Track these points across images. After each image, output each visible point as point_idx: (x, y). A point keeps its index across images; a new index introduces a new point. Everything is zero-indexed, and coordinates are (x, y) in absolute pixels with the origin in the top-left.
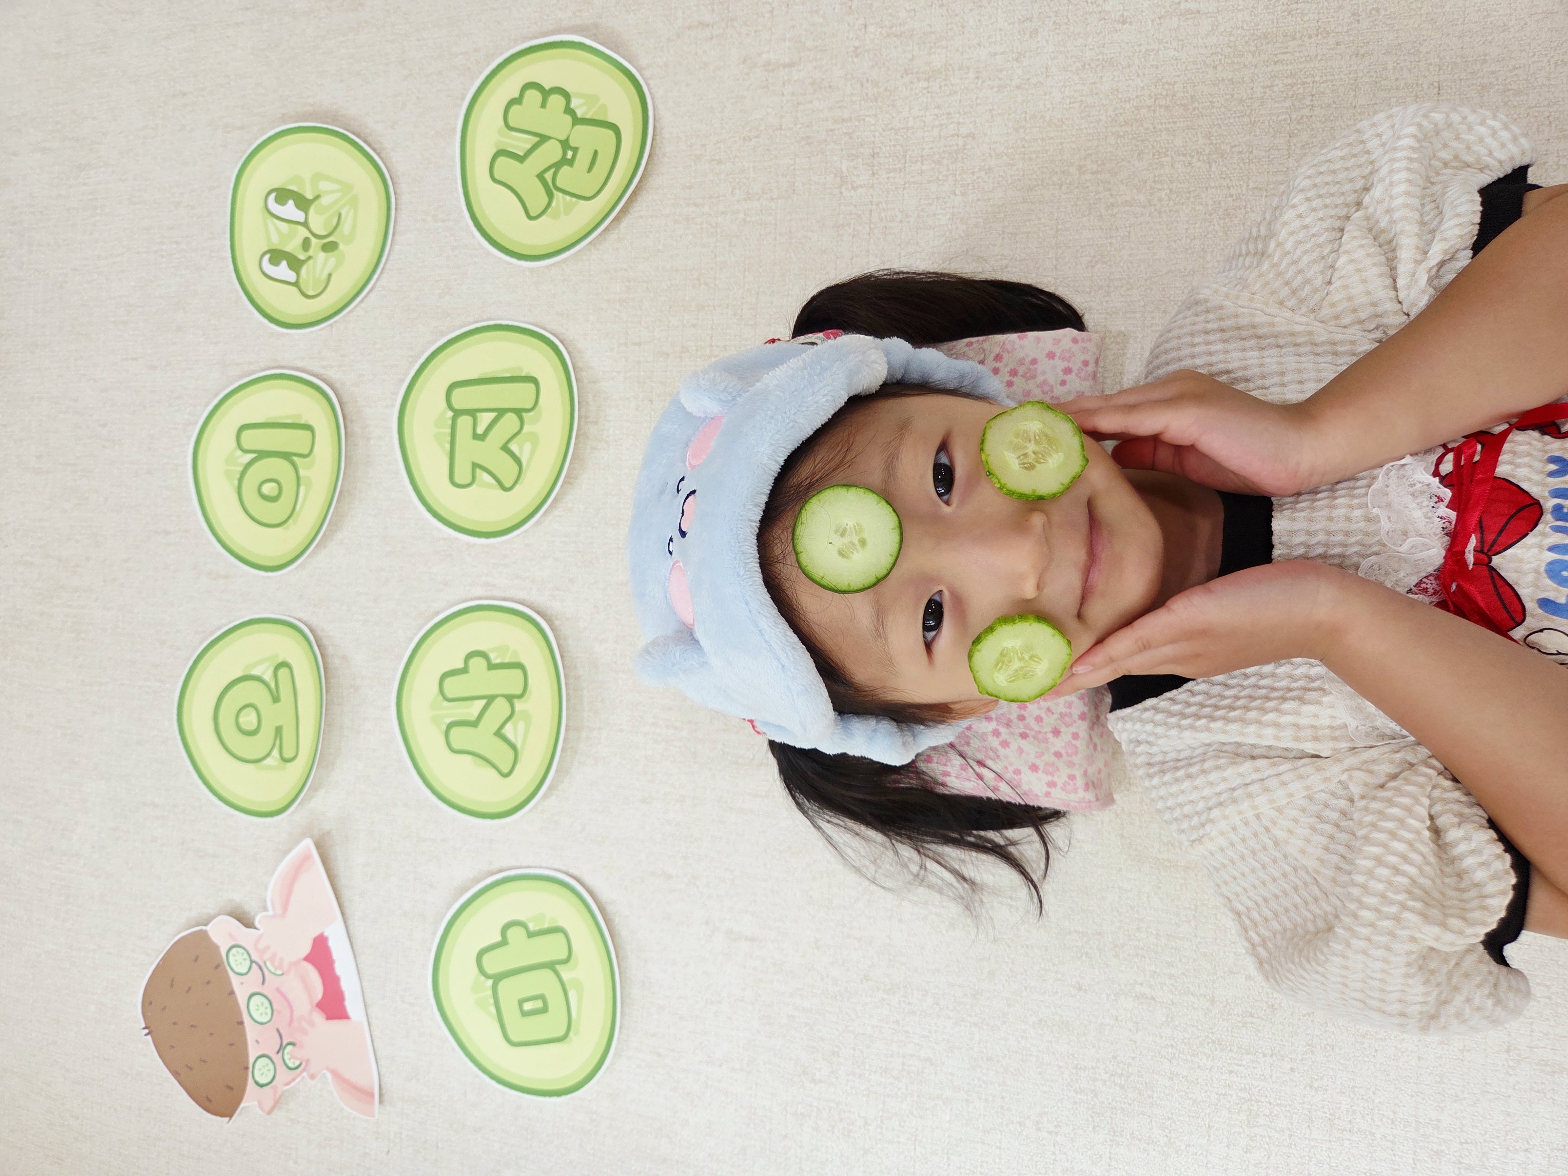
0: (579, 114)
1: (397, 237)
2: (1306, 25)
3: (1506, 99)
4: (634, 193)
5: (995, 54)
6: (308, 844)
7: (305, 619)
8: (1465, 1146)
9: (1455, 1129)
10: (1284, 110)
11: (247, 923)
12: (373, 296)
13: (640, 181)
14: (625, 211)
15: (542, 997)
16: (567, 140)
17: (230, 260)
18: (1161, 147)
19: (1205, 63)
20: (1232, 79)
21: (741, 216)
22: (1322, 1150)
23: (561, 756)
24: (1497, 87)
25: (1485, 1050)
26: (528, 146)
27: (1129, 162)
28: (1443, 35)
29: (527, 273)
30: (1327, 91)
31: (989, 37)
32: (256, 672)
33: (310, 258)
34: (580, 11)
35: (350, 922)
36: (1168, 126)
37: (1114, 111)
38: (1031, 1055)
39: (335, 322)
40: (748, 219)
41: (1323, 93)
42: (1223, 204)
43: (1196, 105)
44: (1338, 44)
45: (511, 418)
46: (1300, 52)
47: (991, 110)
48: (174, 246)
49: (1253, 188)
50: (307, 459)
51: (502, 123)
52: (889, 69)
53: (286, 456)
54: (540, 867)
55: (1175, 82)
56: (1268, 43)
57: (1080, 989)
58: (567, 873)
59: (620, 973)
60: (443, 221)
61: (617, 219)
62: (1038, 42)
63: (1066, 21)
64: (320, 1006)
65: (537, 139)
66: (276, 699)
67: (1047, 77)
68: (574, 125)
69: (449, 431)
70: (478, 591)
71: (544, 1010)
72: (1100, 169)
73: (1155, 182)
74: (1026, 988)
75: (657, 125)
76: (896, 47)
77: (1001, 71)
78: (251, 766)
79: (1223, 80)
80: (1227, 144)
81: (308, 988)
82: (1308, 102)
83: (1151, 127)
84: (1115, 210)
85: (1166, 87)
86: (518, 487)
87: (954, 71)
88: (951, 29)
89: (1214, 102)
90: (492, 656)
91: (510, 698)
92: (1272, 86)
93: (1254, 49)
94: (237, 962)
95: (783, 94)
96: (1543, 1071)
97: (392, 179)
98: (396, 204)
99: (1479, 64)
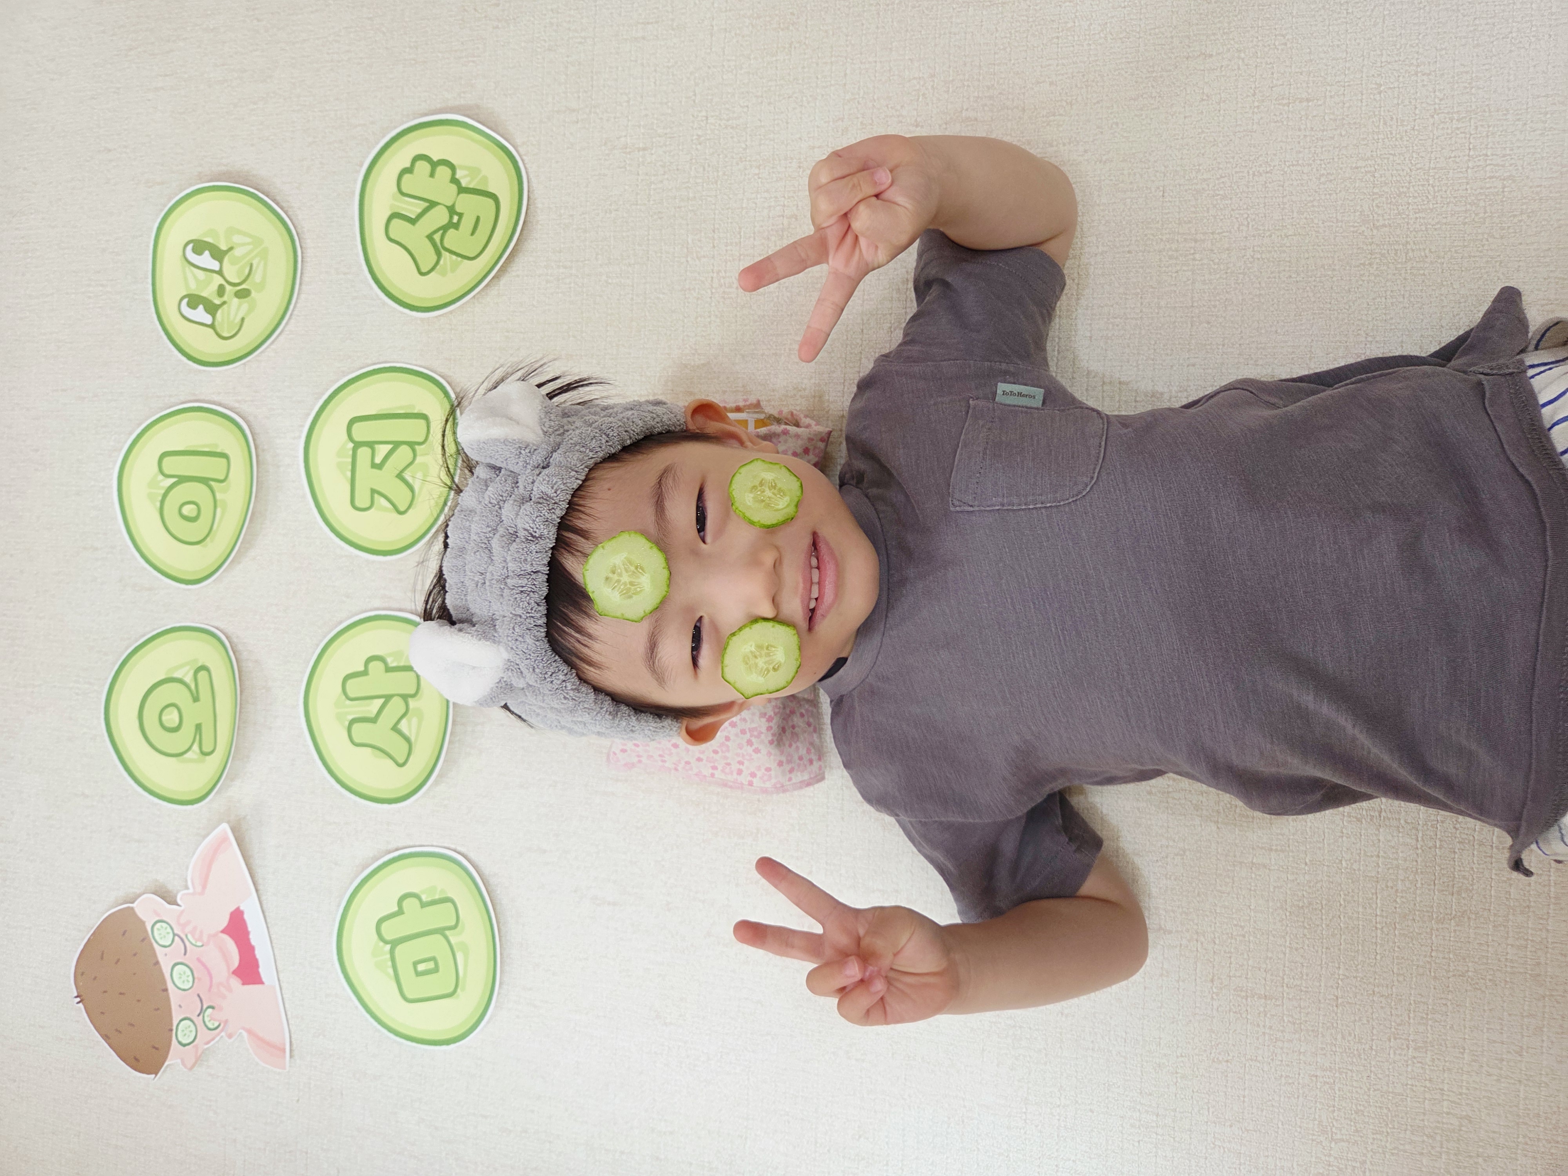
0: (464, 184)
1: (304, 287)
4: (511, 255)
5: (814, 148)
6: (225, 827)
7: (222, 627)
11: (172, 901)
12: (282, 338)
13: (516, 245)
14: (503, 270)
15: (433, 959)
16: (453, 207)
17: (152, 303)
21: (604, 277)
23: (448, 748)
26: (419, 211)
29: (419, 322)
32: (177, 675)
33: (224, 303)
34: (464, 92)
39: (248, 361)
40: (610, 281)
44: (1086, 151)
45: (404, 450)
48: (101, 288)
50: (223, 484)
51: (395, 189)
52: (726, 156)
53: (205, 481)
54: (430, 845)
58: (454, 850)
59: (500, 937)
60: (345, 274)
61: (496, 277)
64: (236, 973)
65: (427, 204)
66: (196, 699)
68: (459, 193)
69: (350, 460)
70: (377, 603)
71: (436, 970)
75: (531, 196)
76: (732, 137)
78: (174, 759)
81: (225, 956)
86: (410, 511)
87: (780, 160)
88: (778, 124)
90: (389, 660)
91: (405, 697)
94: (161, 936)
95: (638, 174)
96: (1239, 996)
97: (298, 234)
98: (302, 258)
99: (1194, 173)
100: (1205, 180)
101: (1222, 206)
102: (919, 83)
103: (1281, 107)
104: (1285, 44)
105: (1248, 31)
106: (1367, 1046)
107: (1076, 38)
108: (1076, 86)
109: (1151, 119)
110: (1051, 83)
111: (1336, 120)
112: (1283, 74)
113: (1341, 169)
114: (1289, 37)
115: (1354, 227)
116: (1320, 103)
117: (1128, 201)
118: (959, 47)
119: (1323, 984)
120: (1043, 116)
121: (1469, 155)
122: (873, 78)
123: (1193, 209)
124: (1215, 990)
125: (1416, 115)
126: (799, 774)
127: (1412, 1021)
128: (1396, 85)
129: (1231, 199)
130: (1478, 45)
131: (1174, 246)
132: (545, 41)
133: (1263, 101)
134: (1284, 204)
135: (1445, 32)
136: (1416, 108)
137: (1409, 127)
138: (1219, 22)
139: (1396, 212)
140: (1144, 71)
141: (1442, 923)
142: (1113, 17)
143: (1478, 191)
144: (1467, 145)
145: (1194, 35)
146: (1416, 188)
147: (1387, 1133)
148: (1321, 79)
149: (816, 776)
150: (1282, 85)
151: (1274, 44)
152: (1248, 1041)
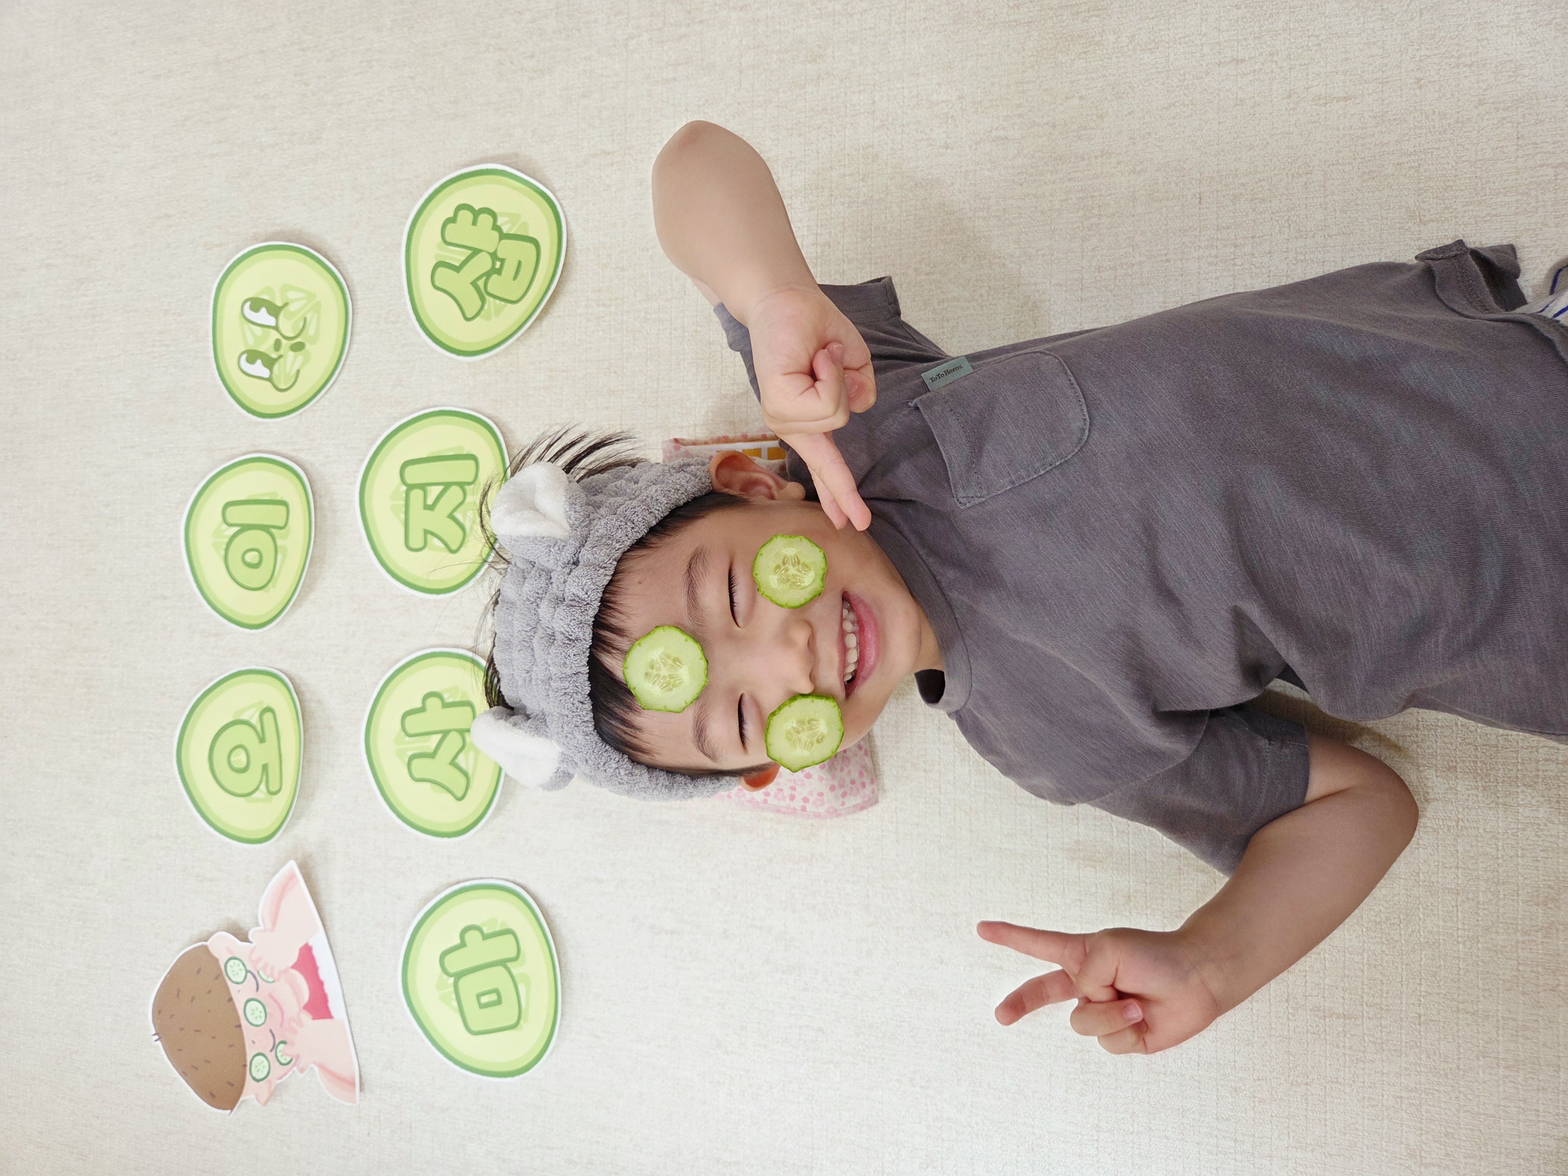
0: (505, 230)
1: (356, 338)
2: (1093, 148)
3: (1254, 206)
4: (553, 297)
5: (845, 175)
6: (292, 866)
7: (286, 669)
8: (1258, 1083)
9: (1249, 1068)
10: (1078, 219)
11: (244, 938)
12: (335, 388)
13: (558, 285)
14: (544, 313)
15: (496, 991)
16: (495, 252)
17: (213, 360)
18: (981, 252)
19: (1013, 181)
20: (1035, 194)
21: (643, 314)
22: (1143, 1091)
24: (1246, 196)
25: (1270, 1000)
26: (463, 258)
27: (956, 264)
28: (1202, 154)
29: (465, 366)
30: (1112, 203)
31: (839, 161)
32: (244, 717)
33: (281, 356)
34: (503, 142)
35: (330, 933)
36: (986, 233)
37: (942, 222)
38: (904, 1021)
39: (305, 411)
40: (648, 316)
41: (1108, 204)
42: (1032, 298)
43: (1007, 216)
44: (1118, 163)
45: (455, 489)
46: (1089, 170)
47: (843, 223)
48: (164, 348)
49: (1055, 285)
50: (283, 531)
51: (440, 239)
53: (265, 528)
54: (492, 878)
55: (990, 198)
56: (1063, 164)
57: (942, 962)
58: (514, 882)
60: (394, 323)
61: (539, 318)
62: (879, 165)
63: (900, 147)
64: (306, 1007)
65: (470, 252)
66: (262, 740)
67: (887, 194)
68: (501, 239)
69: (403, 502)
70: (433, 640)
71: (499, 1001)
72: (932, 271)
73: (976, 280)
74: (898, 963)
75: (570, 238)
77: (850, 189)
78: (242, 799)
79: (1028, 195)
80: (1033, 248)
81: (296, 992)
82: (1096, 212)
83: (972, 235)
84: (946, 305)
85: (983, 201)
86: (462, 549)
89: (1021, 214)
90: (445, 696)
91: (463, 732)
92: (1067, 200)
93: (1052, 168)
94: (234, 973)
96: (1316, 1016)
97: (348, 287)
98: (353, 309)
99: (1230, 177)
100: (1243, 185)
101: (1261, 210)
102: (947, 106)
103: (1317, 107)
104: (1319, 45)
105: (1280, 34)
106: (1454, 1066)
107: (1105, 52)
108: (1106, 99)
109: (1185, 127)
110: (1081, 98)
111: (1375, 117)
112: (1318, 75)
113: (1383, 166)
114: (1323, 37)
115: (1399, 223)
116: (1357, 101)
117: (1164, 210)
118: (987, 69)
119: (1404, 1002)
120: (1074, 130)
121: (1517, 145)
122: (902, 104)
123: (1231, 214)
124: (1291, 1011)
125: (1459, 107)
126: (852, 798)
127: (1501, 1038)
128: (1437, 78)
129: (1270, 201)
130: (1521, 33)
131: (1214, 252)
132: (579, 88)
133: (1298, 103)
134: (1326, 203)
135: (1486, 22)
136: (1459, 100)
137: (1453, 120)
138: (1250, 27)
139: (1443, 206)
140: (1176, 80)
141: (1529, 935)
142: (1140, 29)
143: (1529, 180)
144: (1515, 134)
145: (1225, 41)
146: (1462, 182)
147: (1481, 1156)
148: (1357, 77)
149: (870, 800)
150: (1318, 85)
151: (1307, 46)
152: (1328, 1062)
